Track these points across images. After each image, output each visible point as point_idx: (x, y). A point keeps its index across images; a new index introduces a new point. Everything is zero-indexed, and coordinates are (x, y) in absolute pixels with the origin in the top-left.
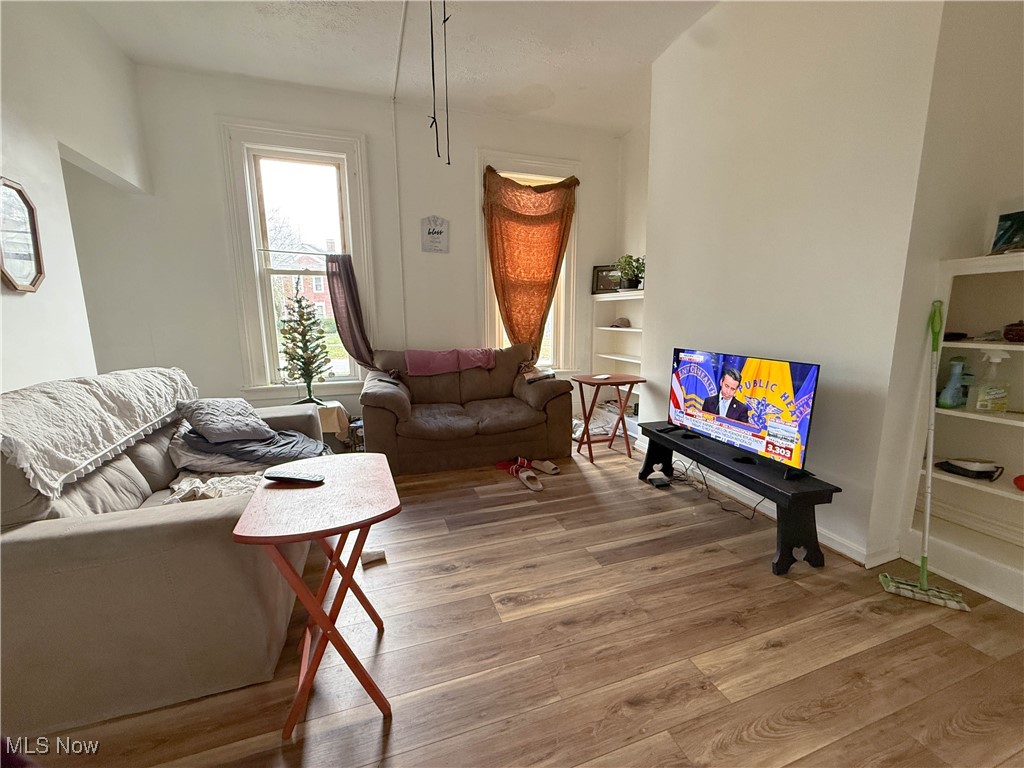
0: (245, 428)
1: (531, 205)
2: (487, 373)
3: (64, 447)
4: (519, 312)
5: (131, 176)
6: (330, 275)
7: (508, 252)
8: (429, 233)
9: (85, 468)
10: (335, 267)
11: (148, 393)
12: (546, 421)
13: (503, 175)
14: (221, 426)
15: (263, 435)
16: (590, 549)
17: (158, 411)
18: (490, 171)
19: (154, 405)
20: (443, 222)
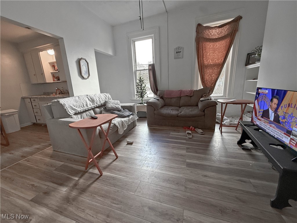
0: (115, 107)
1: (216, 34)
2: (190, 97)
3: (76, 106)
4: (208, 76)
5: (110, 53)
6: (149, 70)
7: (205, 54)
8: (177, 53)
9: (80, 111)
10: (151, 67)
11: (99, 98)
12: (204, 115)
13: (204, 25)
14: (109, 106)
15: (119, 109)
16: (188, 161)
17: (100, 102)
18: (199, 25)
19: (100, 101)
20: (181, 48)
